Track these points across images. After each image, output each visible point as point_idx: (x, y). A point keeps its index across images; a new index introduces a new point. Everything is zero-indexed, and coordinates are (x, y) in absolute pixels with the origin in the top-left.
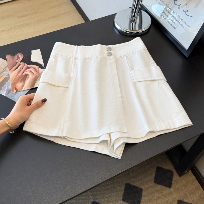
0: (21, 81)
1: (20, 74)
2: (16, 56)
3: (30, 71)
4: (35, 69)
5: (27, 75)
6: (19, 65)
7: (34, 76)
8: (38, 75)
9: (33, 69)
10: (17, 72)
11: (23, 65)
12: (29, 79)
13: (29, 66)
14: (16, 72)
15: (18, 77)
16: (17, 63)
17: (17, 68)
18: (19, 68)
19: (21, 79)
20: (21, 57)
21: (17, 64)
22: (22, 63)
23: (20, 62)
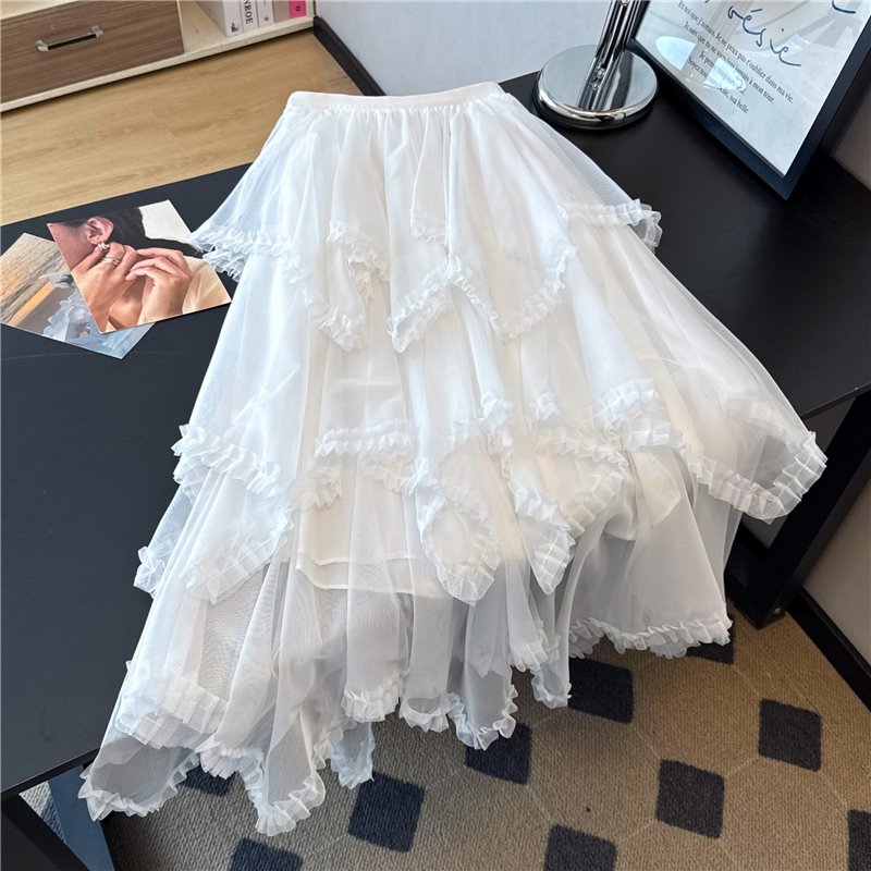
0: (126, 298)
1: (116, 277)
3: (153, 266)
4: (168, 259)
10: (102, 273)
12: (156, 289)
14: (98, 271)
15: (109, 287)
19: (123, 292)
20: (106, 229)
21: (96, 249)
22: (113, 245)
23: (106, 243)
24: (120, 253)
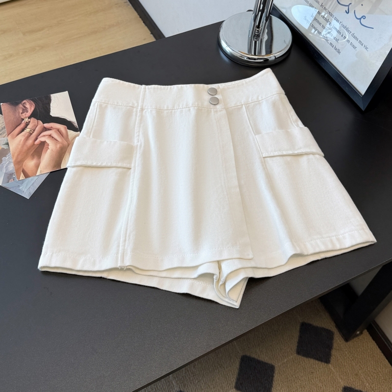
0: (33, 156)
1: (30, 142)
2: (21, 106)
3: (50, 136)
4: (59, 131)
5: (43, 144)
6: (27, 124)
7: (58, 146)
8: (65, 143)
9: (55, 131)
11: (34, 124)
12: (49, 151)
13: (46, 125)
14: (22, 137)
15: (25, 148)
16: (23, 119)
17: (23, 130)
18: (27, 130)
19: (32, 152)
20: (31, 108)
21: (23, 122)
22: (33, 119)
23: (29, 118)
24: (35, 125)
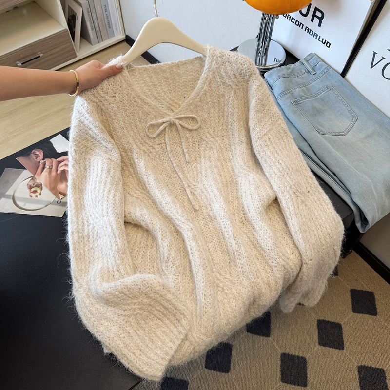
0: (61, 181)
1: (54, 173)
2: (32, 155)
3: (65, 165)
5: (64, 171)
6: (44, 164)
10: (47, 174)
13: (58, 159)
14: (45, 173)
15: (52, 178)
16: (39, 162)
17: (43, 168)
18: (47, 167)
19: (59, 179)
20: (41, 154)
21: (41, 163)
22: (48, 161)
23: (43, 160)
